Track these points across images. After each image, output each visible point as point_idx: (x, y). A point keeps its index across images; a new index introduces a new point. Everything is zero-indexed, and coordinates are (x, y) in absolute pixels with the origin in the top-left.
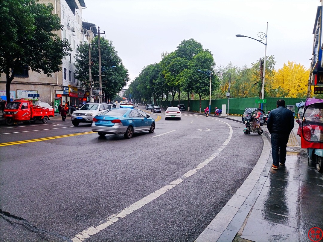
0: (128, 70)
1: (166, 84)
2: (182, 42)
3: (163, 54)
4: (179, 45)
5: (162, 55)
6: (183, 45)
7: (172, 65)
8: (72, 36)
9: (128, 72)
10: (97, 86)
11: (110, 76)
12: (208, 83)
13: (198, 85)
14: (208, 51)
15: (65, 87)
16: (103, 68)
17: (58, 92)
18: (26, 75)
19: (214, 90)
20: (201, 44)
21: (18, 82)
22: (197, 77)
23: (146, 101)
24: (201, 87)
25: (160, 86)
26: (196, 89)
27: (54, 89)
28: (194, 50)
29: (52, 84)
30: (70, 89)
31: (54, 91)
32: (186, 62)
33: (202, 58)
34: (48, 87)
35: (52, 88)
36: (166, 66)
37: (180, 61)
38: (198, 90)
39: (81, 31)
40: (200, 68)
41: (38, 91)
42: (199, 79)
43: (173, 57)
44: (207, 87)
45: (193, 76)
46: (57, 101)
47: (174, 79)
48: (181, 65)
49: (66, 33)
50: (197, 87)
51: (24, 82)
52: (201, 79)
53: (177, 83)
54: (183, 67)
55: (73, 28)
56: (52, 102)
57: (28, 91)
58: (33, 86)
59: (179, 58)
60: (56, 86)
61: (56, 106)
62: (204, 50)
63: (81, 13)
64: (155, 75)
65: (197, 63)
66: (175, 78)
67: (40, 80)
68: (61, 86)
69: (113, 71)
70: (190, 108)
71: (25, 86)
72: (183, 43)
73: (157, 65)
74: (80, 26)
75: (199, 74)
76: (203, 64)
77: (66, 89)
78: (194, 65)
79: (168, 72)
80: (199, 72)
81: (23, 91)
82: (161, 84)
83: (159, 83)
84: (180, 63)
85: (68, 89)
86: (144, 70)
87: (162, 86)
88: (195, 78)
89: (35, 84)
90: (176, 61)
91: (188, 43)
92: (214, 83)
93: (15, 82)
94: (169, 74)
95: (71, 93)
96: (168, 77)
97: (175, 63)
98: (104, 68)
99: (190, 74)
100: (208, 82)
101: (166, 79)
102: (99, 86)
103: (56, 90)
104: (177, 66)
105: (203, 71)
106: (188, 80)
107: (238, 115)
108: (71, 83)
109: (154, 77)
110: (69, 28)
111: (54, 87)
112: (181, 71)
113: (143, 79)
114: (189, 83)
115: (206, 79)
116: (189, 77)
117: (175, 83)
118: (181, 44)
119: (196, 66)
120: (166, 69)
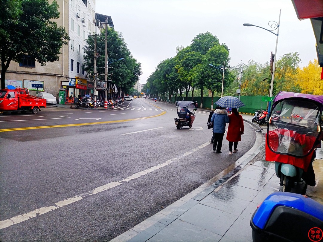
0: (140, 64)
1: (179, 80)
2: (197, 35)
3: (178, 48)
4: (194, 39)
5: (176, 49)
6: (199, 39)
7: (186, 59)
8: (81, 27)
9: (140, 66)
10: (103, 78)
11: (117, 69)
12: (220, 79)
13: (209, 80)
14: (225, 45)
15: (71, 78)
16: (110, 60)
17: (63, 84)
18: (33, 65)
19: (227, 87)
20: (218, 38)
21: (24, 72)
22: (210, 72)
23: (162, 96)
24: (213, 83)
25: (173, 82)
26: (208, 85)
27: (60, 80)
28: (209, 44)
29: (58, 74)
30: (78, 81)
31: (60, 82)
32: (201, 57)
33: (216, 53)
34: (54, 78)
35: (58, 79)
36: (180, 60)
37: (194, 56)
38: (209, 86)
39: (94, 23)
40: (213, 63)
41: (44, 82)
42: (212, 75)
43: (188, 51)
44: (219, 84)
45: (206, 71)
46: (61, 92)
47: (187, 75)
48: (194, 60)
49: (75, 23)
50: (209, 83)
51: (30, 72)
52: (214, 75)
53: (190, 78)
54: (197, 61)
55: (83, 19)
56: (57, 93)
57: (34, 81)
58: (39, 76)
59: (193, 53)
60: (62, 77)
61: (61, 97)
62: (221, 45)
63: (95, 4)
64: (169, 70)
65: (210, 57)
66: (188, 73)
67: (47, 71)
68: (67, 77)
69: (121, 64)
70: (203, 105)
71: (32, 76)
72: (199, 36)
73: (172, 60)
74: (93, 18)
75: (211, 69)
76: (216, 58)
77: (72, 80)
78: (207, 60)
79: (181, 66)
80: (211, 67)
81: (30, 81)
82: (174, 79)
83: (172, 78)
84: (193, 57)
85: (75, 81)
86: (160, 65)
87: (175, 82)
88: (207, 73)
89: (41, 74)
90: (190, 55)
91: (204, 37)
92: (227, 79)
93: (22, 72)
94: (182, 69)
95: (78, 84)
96: (181, 71)
97: (189, 58)
98: (112, 60)
99: (202, 68)
100: (220, 77)
101: (179, 74)
102: (104, 78)
103: (62, 82)
104: (190, 60)
105: (216, 66)
106: (199, 75)
107: (250, 114)
108: (79, 75)
109: (168, 72)
110: (78, 18)
111: (60, 78)
112: (195, 66)
113: (159, 73)
114: (200, 78)
115: (218, 75)
116: (201, 72)
117: (188, 79)
118: (197, 38)
119: (209, 60)
120: (179, 64)
